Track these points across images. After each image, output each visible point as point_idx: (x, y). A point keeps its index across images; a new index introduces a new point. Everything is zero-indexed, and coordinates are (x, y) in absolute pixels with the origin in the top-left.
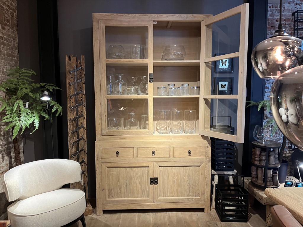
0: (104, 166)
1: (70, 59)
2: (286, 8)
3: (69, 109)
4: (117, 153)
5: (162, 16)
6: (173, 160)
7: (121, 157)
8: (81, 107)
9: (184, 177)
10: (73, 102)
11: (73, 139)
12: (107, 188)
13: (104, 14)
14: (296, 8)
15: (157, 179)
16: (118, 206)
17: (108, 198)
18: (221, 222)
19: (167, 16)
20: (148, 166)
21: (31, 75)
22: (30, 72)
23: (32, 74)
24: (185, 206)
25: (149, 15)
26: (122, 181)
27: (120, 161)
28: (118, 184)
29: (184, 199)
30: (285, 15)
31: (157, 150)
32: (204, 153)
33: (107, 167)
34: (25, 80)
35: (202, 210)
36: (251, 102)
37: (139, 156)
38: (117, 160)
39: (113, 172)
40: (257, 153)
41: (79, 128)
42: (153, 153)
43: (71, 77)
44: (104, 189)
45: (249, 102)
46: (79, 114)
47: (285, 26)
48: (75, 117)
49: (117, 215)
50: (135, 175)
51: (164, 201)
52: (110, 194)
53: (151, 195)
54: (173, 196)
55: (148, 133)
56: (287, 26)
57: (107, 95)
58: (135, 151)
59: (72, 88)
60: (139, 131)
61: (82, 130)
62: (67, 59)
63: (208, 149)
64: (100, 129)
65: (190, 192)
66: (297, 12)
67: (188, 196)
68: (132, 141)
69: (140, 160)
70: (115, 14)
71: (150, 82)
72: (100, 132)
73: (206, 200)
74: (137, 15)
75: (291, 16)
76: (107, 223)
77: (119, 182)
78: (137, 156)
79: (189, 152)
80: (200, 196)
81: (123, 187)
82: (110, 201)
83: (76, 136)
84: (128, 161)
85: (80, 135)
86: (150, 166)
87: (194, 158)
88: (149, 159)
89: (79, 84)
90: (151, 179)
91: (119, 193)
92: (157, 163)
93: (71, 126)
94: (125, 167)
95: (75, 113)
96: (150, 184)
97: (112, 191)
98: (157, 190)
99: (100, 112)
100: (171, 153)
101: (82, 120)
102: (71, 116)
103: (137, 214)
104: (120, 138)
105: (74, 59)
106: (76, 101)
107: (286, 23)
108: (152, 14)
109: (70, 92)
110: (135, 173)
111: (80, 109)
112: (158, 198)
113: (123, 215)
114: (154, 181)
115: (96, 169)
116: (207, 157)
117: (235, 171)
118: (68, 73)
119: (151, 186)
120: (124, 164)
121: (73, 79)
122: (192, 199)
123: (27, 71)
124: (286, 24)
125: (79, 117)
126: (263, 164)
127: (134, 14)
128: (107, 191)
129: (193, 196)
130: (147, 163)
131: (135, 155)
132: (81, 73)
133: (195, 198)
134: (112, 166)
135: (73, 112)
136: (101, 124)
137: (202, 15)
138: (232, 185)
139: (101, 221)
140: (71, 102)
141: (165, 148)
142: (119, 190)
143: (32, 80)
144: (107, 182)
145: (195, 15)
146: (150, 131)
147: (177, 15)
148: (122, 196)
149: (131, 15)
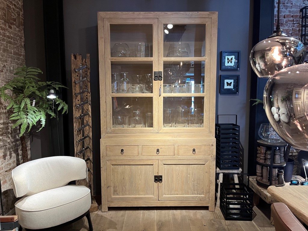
0: (108, 163)
1: (75, 58)
2: (294, 4)
3: (75, 107)
4: (122, 150)
5: (167, 13)
6: (177, 158)
7: (125, 155)
8: (87, 105)
9: (189, 175)
10: (78, 100)
11: (79, 137)
12: (112, 185)
13: (109, 12)
14: (304, 3)
15: (161, 176)
16: (123, 203)
17: (113, 195)
18: (226, 220)
19: (172, 14)
20: (152, 164)
21: (37, 73)
22: (37, 71)
23: (39, 72)
24: (189, 204)
25: (154, 13)
26: (127, 178)
27: (125, 159)
28: (123, 181)
29: (188, 197)
30: (293, 11)
31: (161, 148)
32: (209, 152)
33: (112, 165)
34: (31, 79)
35: (206, 208)
36: (257, 100)
37: (144, 154)
38: (122, 158)
39: (118, 169)
40: (262, 151)
41: (85, 126)
42: (158, 151)
43: (76, 76)
44: (109, 187)
45: (255, 100)
46: (84, 113)
47: (293, 22)
48: (80, 115)
49: (121, 212)
50: (139, 172)
51: (168, 199)
52: (115, 191)
53: (156, 193)
54: (177, 194)
55: (152, 131)
56: (294, 22)
57: (112, 93)
58: (140, 149)
59: (77, 86)
60: (144, 130)
61: (87, 127)
62: (73, 58)
63: (213, 147)
64: (105, 127)
65: (194, 190)
66: (305, 8)
67: (193, 194)
68: (136, 139)
69: (144, 158)
70: (120, 13)
71: (154, 80)
72: (105, 130)
73: (210, 199)
74: (142, 13)
75: (299, 12)
76: (112, 220)
77: (124, 179)
78: (142, 154)
79: (194, 150)
80: (205, 194)
81: (127, 184)
82: (116, 199)
83: (82, 134)
84: (132, 159)
85: (86, 133)
86: (154, 163)
87: (199, 156)
88: (154, 157)
89: (84, 83)
90: (155, 177)
91: (124, 191)
92: (162, 160)
93: (76, 124)
94: (130, 165)
95: (81, 111)
96: (155, 181)
97: (117, 188)
98: (161, 187)
99: (105, 110)
100: (175, 151)
101: (88, 118)
102: (76, 114)
103: (142, 212)
104: (125, 136)
105: (79, 58)
106: (82, 99)
107: (293, 19)
108: (157, 12)
109: (75, 90)
110: (140, 171)
111: (86, 108)
112: (162, 196)
113: (127, 212)
114: (158, 179)
115: (101, 167)
116: (212, 156)
117: (240, 170)
118: (74, 71)
119: (156, 184)
120: (129, 161)
121: (78, 77)
122: (197, 197)
123: (34, 70)
124: (293, 21)
125: (85, 115)
126: (268, 163)
127: (139, 12)
128: (112, 188)
129: (198, 194)
130: (152, 161)
131: (140, 153)
132: (86, 71)
133: (200, 197)
134: (117, 164)
135: (79, 110)
136: (106, 122)
137: (208, 13)
138: (237, 184)
139: (106, 218)
140: (77, 100)
141: (170, 146)
142: (124, 187)
143: (39, 79)
144: (112, 180)
145: (200, 12)
146: (155, 129)
147: (182, 13)
148: (127, 193)
149: (136, 13)
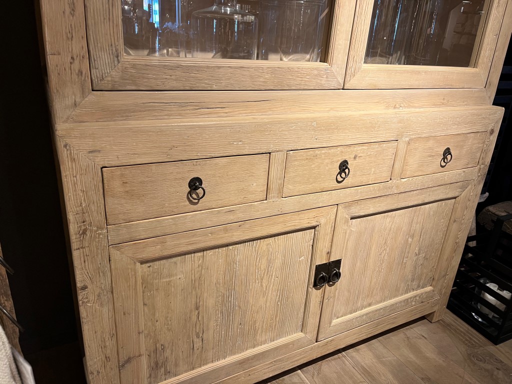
4: (195, 184)
6: (397, 187)
7: (209, 205)
12: (143, 350)
18: (496, 344)
20: (314, 224)
26: (211, 302)
27: (209, 223)
28: (194, 318)
32: (478, 155)
33: (142, 263)
37: (289, 188)
38: (195, 217)
39: (170, 276)
42: (344, 166)
44: (129, 360)
51: (344, 327)
52: (157, 366)
58: (276, 171)
63: (492, 137)
64: (78, 47)
65: (413, 280)
67: (406, 292)
68: (260, 118)
69: (289, 204)
72: (76, 65)
77: (197, 308)
78: (281, 190)
79: (446, 154)
80: (435, 282)
81: (212, 324)
84: (241, 216)
86: (323, 221)
88: (324, 198)
94: (227, 245)
96: (315, 285)
97: (168, 353)
98: (331, 300)
100: (396, 166)
104: (199, 106)
110: (264, 261)
114: (328, 274)
115: (79, 285)
119: (316, 294)
120: (226, 230)
122: (415, 296)
128: (144, 360)
129: (419, 287)
130: (314, 213)
131: (274, 186)
133: (422, 293)
134: (166, 253)
141: (385, 145)
142: (196, 340)
144: (142, 328)
146: (334, 68)
148: (210, 354)
